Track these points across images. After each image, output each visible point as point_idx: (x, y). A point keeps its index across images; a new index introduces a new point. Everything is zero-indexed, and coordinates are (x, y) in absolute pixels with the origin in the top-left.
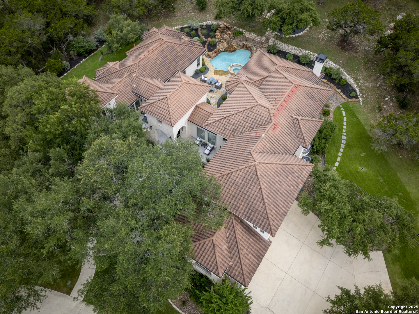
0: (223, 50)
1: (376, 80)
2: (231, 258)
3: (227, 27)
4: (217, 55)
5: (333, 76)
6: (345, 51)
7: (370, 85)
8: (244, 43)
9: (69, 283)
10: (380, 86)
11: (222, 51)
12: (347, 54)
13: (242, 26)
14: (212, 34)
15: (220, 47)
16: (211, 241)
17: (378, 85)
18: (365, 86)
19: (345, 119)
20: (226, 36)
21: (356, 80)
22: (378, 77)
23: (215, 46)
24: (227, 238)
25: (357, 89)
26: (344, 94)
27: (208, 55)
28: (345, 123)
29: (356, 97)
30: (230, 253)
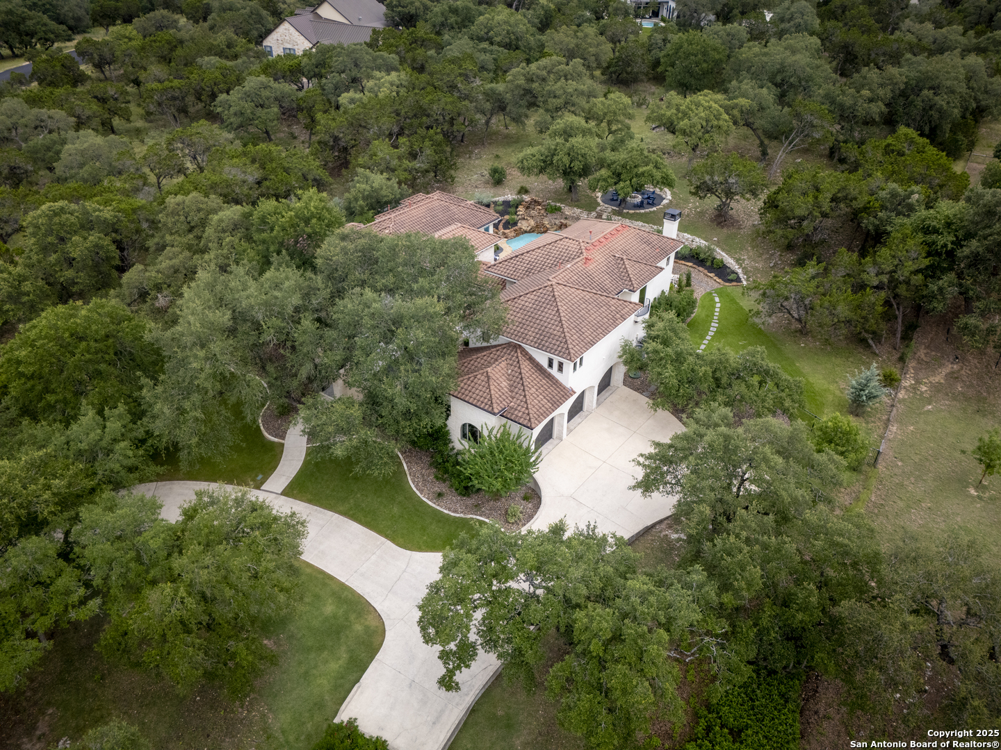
0: (529, 228)
1: (770, 259)
2: (513, 398)
3: (535, 201)
4: (517, 235)
5: (702, 256)
6: (723, 227)
7: (760, 265)
8: (562, 221)
9: (260, 477)
10: (774, 266)
11: (526, 232)
12: (725, 230)
13: (561, 201)
14: (512, 210)
15: (523, 225)
16: (485, 374)
17: (772, 265)
18: (752, 267)
19: (718, 305)
20: (533, 213)
21: (737, 261)
22: (772, 255)
23: (515, 224)
24: (509, 375)
25: (740, 271)
26: (720, 278)
27: (504, 234)
28: (717, 310)
29: (738, 280)
30: (512, 391)
